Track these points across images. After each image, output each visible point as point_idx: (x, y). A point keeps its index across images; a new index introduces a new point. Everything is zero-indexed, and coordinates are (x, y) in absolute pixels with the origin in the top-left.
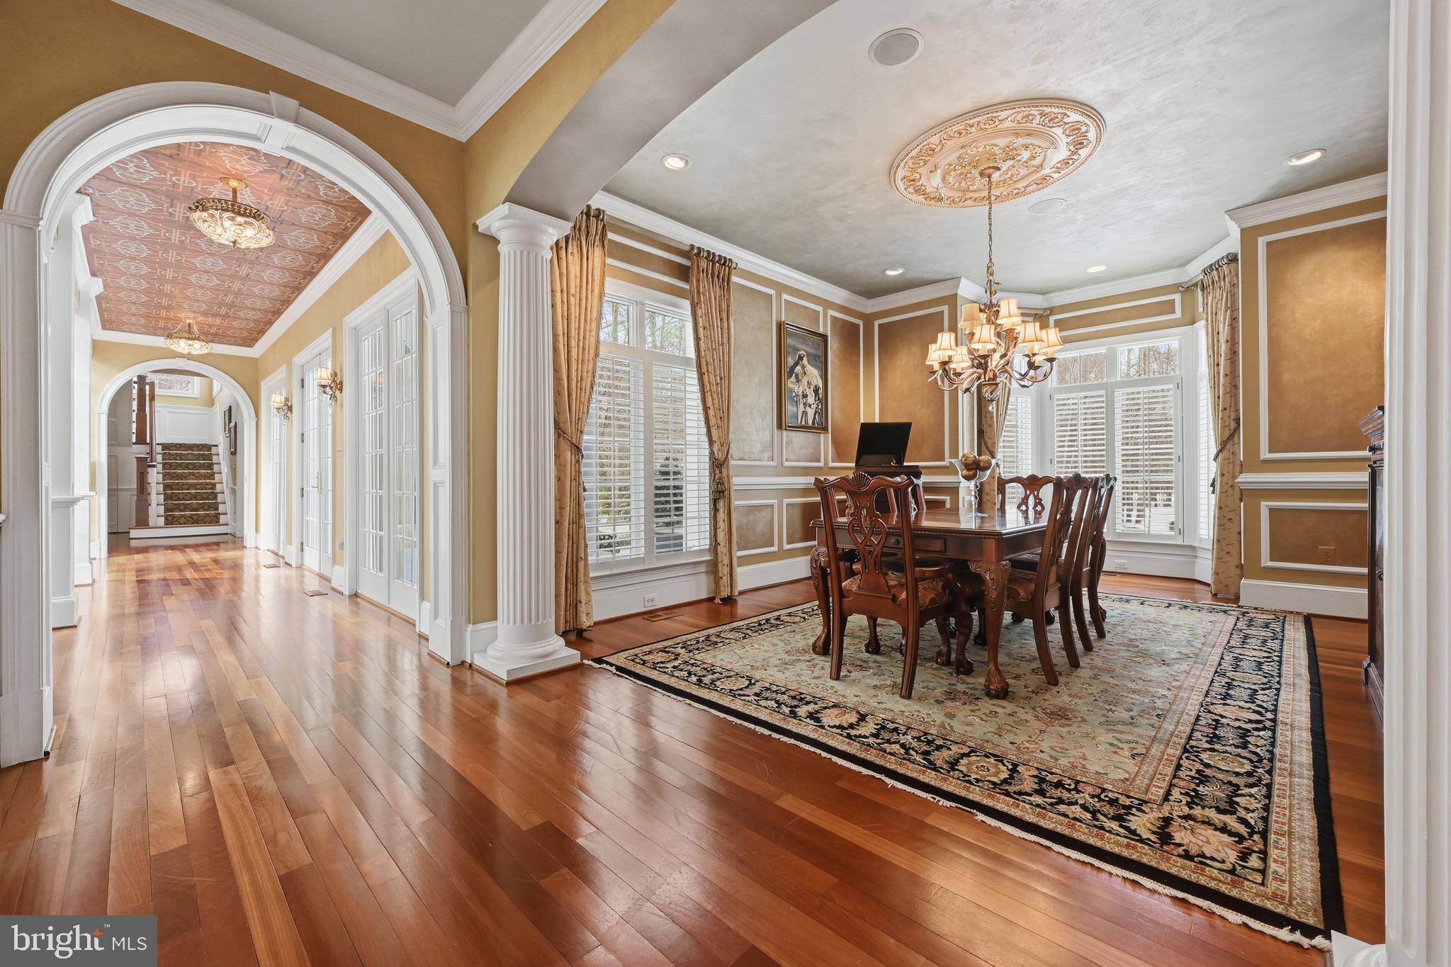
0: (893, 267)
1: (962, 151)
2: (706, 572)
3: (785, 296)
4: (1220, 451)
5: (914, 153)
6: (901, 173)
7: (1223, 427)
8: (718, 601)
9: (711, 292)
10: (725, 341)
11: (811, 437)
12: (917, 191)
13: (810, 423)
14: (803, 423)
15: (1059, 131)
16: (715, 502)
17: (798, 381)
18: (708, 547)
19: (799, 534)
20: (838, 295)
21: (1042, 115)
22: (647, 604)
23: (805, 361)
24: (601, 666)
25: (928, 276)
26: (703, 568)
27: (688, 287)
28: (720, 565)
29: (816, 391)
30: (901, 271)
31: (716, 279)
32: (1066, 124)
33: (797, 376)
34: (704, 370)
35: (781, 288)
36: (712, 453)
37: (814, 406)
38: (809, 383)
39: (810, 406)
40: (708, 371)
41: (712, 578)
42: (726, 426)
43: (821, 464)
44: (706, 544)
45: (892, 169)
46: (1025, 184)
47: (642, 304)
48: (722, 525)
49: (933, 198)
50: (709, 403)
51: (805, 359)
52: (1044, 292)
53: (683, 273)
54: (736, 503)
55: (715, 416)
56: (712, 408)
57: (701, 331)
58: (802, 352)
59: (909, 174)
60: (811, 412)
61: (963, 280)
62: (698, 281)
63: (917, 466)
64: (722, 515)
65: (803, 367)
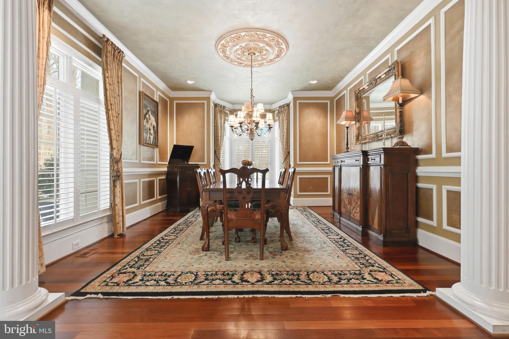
0: (191, 80)
1: (249, 43)
2: (107, 222)
3: (142, 79)
4: (284, 161)
5: (232, 36)
6: (223, 42)
7: (285, 154)
8: (116, 236)
9: (113, 66)
10: (120, 94)
11: (150, 149)
12: (223, 51)
13: (152, 143)
14: (149, 142)
15: (277, 49)
16: (114, 181)
17: (147, 122)
18: (109, 207)
19: (147, 197)
20: (162, 85)
21: (277, 41)
22: (74, 248)
23: (150, 113)
24: (86, 297)
25: (202, 87)
26: (105, 220)
27: (100, 60)
28: (117, 216)
29: (154, 128)
30: (194, 82)
31: (115, 59)
32: (280, 47)
33: (147, 119)
34: (109, 108)
35: (141, 75)
36: (111, 155)
37: (153, 135)
38: (151, 124)
39: (152, 135)
40: (111, 109)
41: (111, 224)
42: (120, 140)
43: (155, 162)
44: (108, 205)
45: (221, 38)
46: (255, 63)
47: (70, 58)
48: (118, 194)
49: (226, 57)
50: (112, 127)
51: (150, 112)
52: (233, 104)
53: (98, 51)
54: (125, 182)
55: (115, 134)
56: (114, 130)
57: (108, 85)
58: (149, 108)
59: (225, 43)
60: (152, 137)
61: (213, 92)
62: (107, 57)
63: (198, 164)
64: (118, 189)
65: (149, 116)
